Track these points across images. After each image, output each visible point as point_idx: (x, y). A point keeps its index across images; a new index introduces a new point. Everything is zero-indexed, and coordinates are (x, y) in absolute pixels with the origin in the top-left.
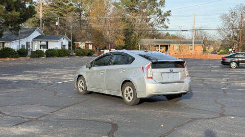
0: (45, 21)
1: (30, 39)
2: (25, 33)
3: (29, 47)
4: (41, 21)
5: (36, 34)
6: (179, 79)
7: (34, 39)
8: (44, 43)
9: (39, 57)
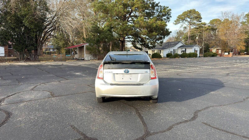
0: (191, 37)
1: (176, 48)
2: (173, 45)
3: (175, 52)
4: (189, 37)
5: (180, 45)
6: (138, 81)
7: (179, 47)
8: (184, 50)
9: (175, 58)
